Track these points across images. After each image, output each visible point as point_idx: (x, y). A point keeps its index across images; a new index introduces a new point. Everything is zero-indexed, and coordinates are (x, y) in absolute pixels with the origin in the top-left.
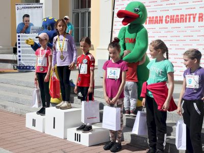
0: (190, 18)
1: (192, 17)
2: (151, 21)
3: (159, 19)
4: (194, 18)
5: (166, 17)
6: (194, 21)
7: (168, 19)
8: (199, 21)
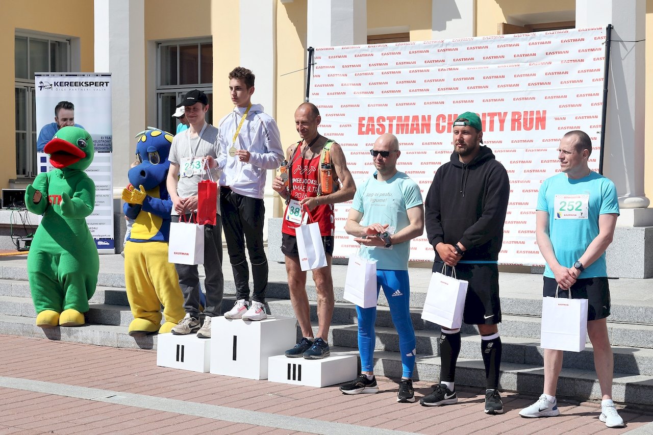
0: (492, 122)
1: (496, 119)
2: (403, 125)
3: (420, 122)
4: (502, 122)
5: (438, 118)
6: (502, 129)
7: (442, 124)
8: (513, 129)
